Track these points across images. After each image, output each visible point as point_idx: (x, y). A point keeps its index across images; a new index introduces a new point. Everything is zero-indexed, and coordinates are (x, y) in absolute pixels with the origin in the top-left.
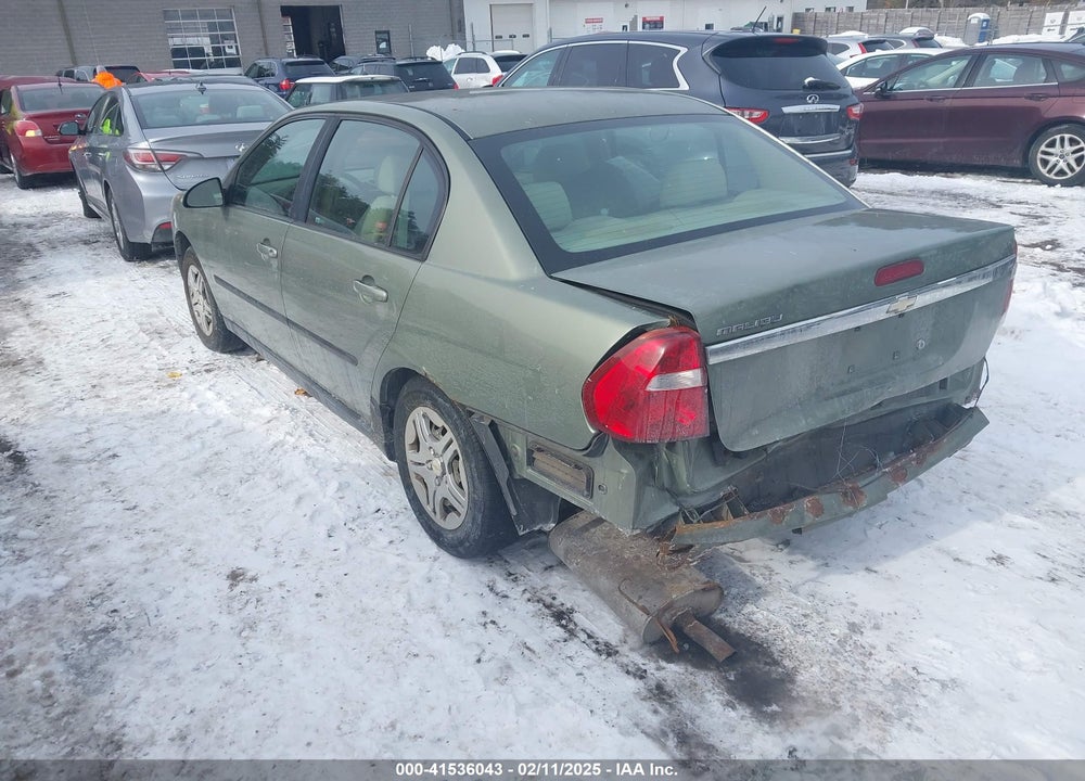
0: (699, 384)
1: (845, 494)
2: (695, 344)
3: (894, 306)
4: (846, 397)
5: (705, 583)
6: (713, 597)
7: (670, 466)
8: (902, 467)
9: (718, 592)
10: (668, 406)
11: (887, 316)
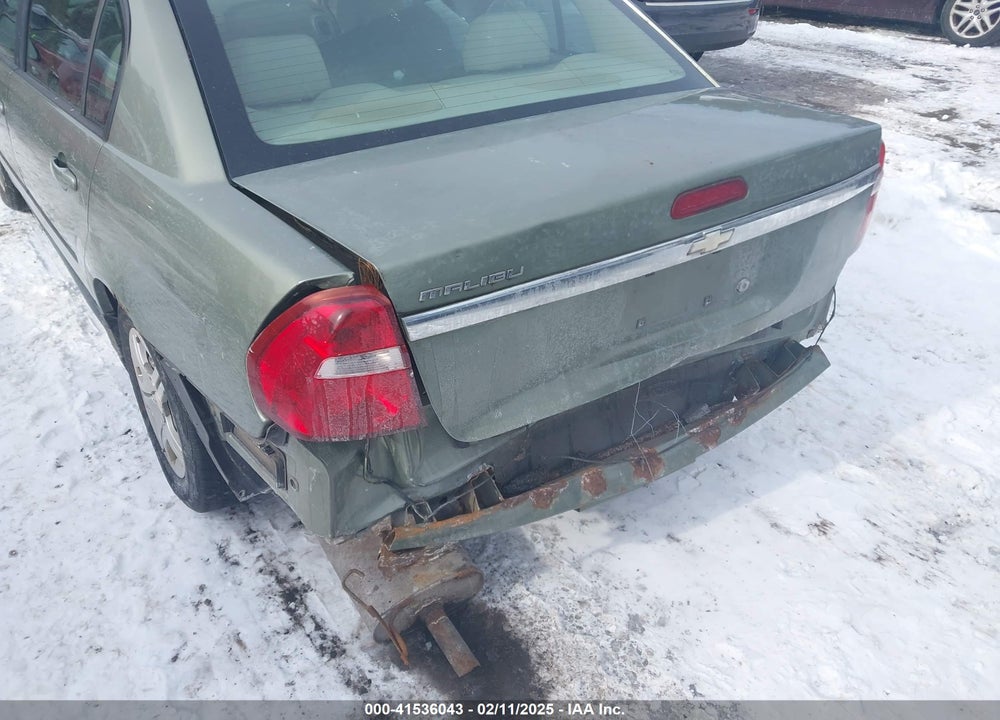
0: (401, 366)
1: (638, 462)
2: (383, 314)
3: (698, 245)
4: (630, 361)
5: (459, 570)
6: (472, 582)
7: (389, 453)
8: (716, 426)
9: (477, 578)
10: (354, 396)
11: (690, 258)
